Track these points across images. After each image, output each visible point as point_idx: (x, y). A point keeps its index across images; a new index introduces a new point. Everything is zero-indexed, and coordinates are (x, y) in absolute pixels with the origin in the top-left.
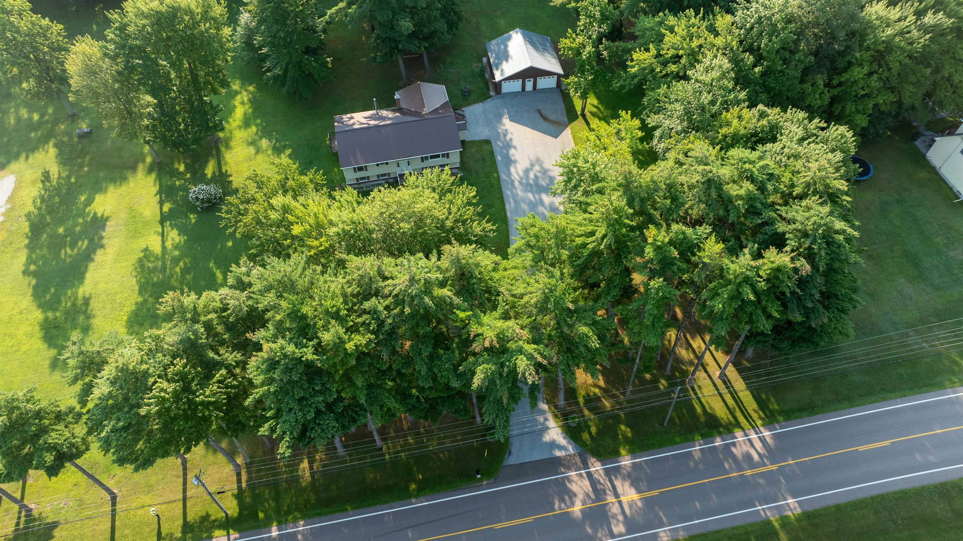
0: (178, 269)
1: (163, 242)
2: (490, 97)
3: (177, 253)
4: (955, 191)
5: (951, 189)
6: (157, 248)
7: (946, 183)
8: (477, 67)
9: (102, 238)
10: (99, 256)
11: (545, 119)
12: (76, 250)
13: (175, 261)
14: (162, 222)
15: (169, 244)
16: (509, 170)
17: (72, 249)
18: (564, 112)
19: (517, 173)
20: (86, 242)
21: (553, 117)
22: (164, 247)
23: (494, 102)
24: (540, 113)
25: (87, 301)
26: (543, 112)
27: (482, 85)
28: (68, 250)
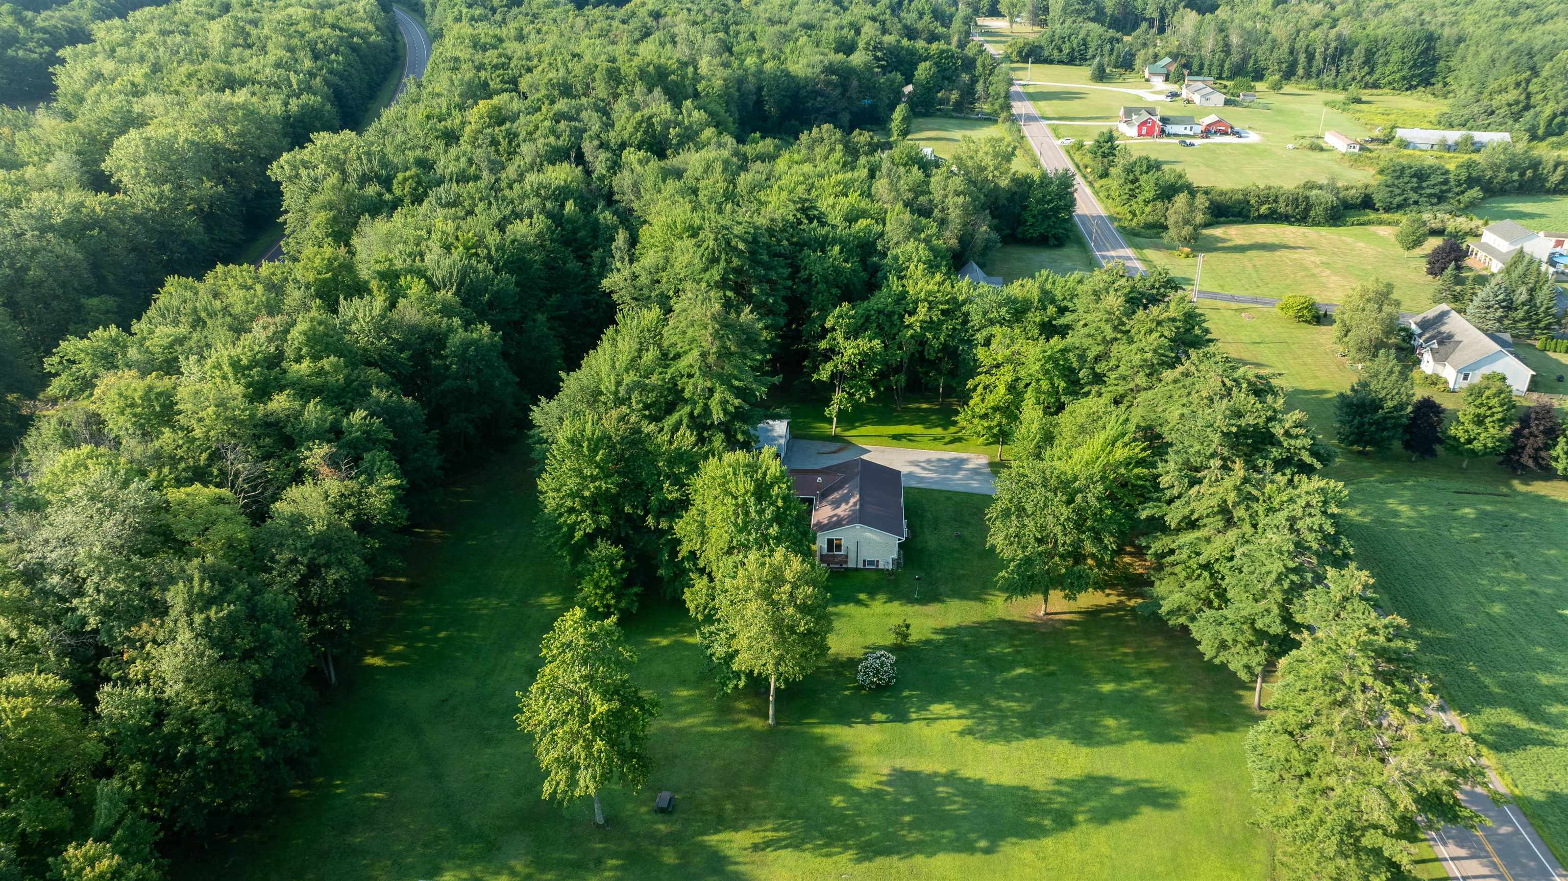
22: (957, 718)
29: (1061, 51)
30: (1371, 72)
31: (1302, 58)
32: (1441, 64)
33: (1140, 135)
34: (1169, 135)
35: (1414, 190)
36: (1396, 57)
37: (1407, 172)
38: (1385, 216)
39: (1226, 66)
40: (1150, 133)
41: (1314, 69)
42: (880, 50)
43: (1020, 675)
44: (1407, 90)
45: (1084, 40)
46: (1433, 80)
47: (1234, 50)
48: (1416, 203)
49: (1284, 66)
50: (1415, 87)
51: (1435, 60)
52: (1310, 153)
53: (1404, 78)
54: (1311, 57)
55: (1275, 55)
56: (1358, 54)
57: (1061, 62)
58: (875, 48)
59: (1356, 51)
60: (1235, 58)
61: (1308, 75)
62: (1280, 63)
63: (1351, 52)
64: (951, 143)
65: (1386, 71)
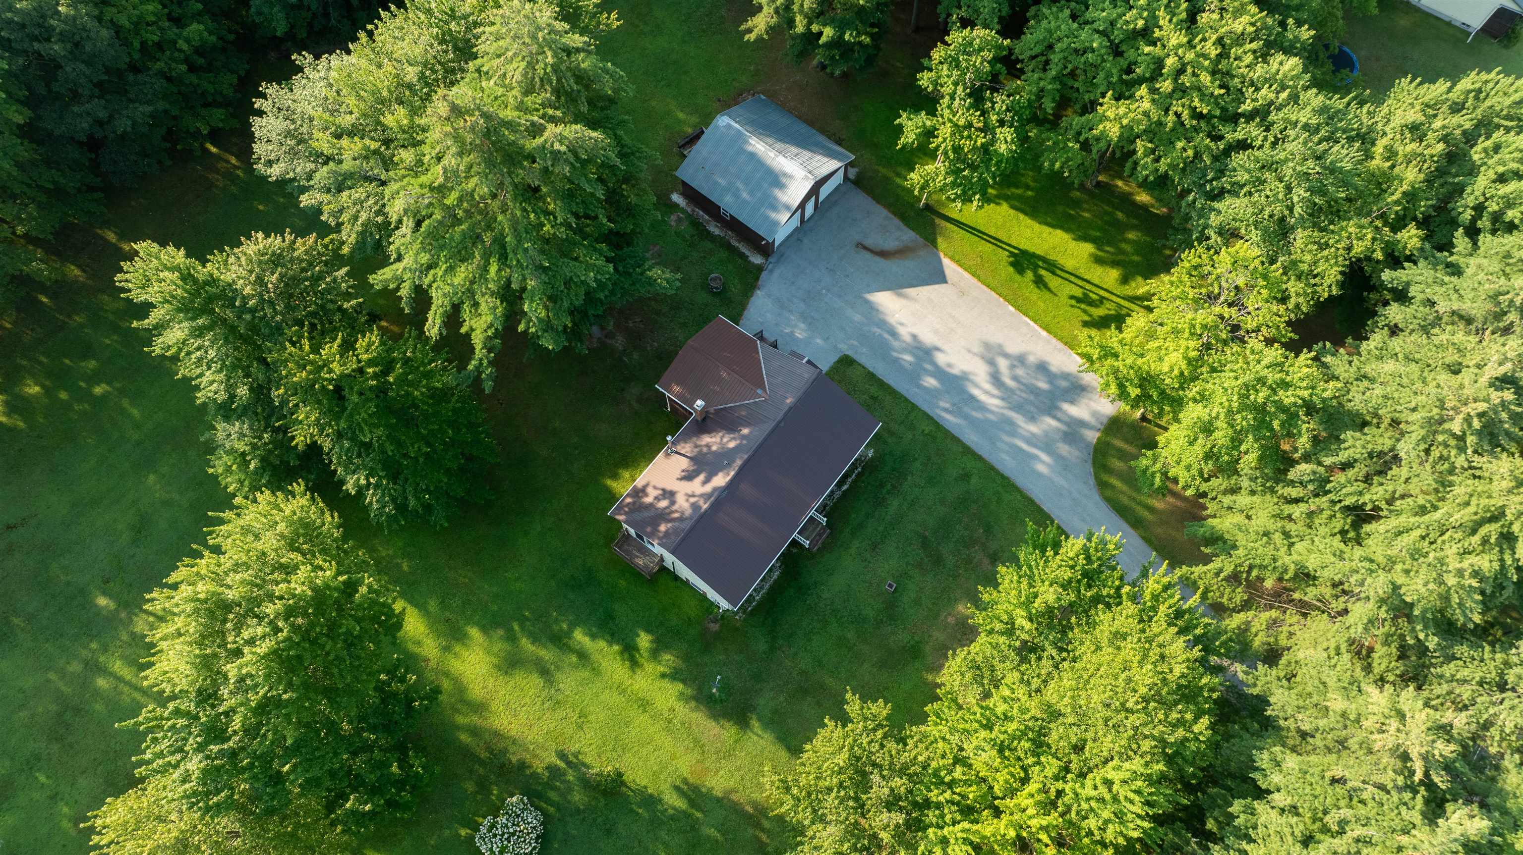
2: (760, 269)
4: (1458, 24)
5: (1449, 24)
7: (1437, 18)
8: (679, 220)
11: (883, 254)
16: (972, 398)
18: (897, 221)
19: (987, 392)
21: (890, 244)
23: (776, 274)
24: (865, 248)
26: (868, 242)
27: (723, 254)
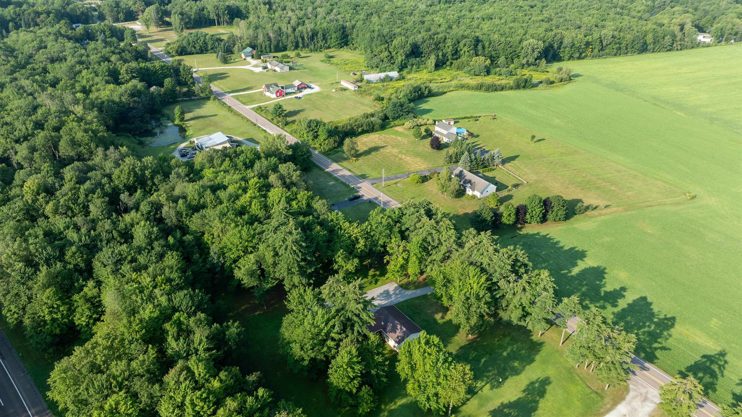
0: (491, 374)
1: (484, 386)
3: (485, 379)
6: (488, 386)
9: (499, 407)
10: (506, 402)
12: (511, 411)
13: (488, 377)
14: (476, 393)
15: (483, 384)
17: (511, 413)
20: (505, 410)
22: (486, 385)
25: (524, 391)
28: (513, 414)
29: (195, 48)
30: (326, 42)
31: (300, 40)
32: (349, 37)
33: (277, 96)
34: (287, 94)
35: (401, 111)
36: (334, 36)
37: (397, 105)
38: (396, 122)
39: (272, 47)
40: (281, 95)
41: (305, 44)
42: (134, 72)
43: (485, 361)
44: (341, 48)
45: (204, 41)
46: (348, 43)
47: (273, 39)
48: (402, 115)
49: (294, 44)
50: (343, 47)
51: (347, 36)
52: (341, 92)
53: (339, 44)
54: (303, 39)
55: (289, 40)
56: (320, 35)
57: (197, 53)
58: (131, 72)
59: (319, 35)
60: (274, 43)
61: (304, 46)
62: (292, 43)
63: (317, 35)
64: (206, 119)
65: (333, 42)
